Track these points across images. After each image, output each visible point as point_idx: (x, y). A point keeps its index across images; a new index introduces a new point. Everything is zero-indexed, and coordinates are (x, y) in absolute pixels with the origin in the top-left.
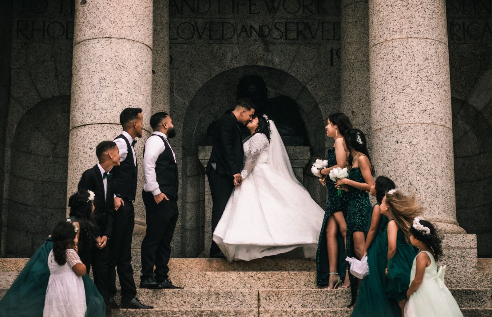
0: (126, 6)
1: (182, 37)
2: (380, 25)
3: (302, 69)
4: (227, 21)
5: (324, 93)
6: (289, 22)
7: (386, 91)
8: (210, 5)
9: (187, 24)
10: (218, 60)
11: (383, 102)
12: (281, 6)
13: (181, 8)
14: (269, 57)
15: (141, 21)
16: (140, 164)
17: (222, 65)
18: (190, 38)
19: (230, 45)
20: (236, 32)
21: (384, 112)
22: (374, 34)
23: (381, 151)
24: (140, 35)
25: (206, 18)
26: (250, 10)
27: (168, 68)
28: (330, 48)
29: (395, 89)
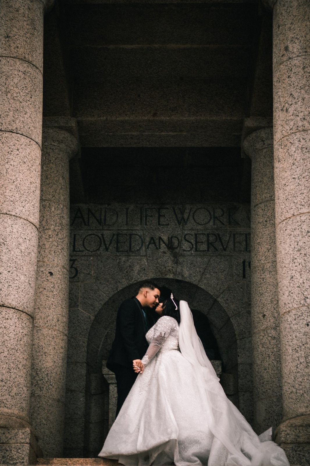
0: (10, 179)
1: (88, 249)
2: (287, 199)
3: (212, 281)
4: (136, 233)
5: (237, 306)
6: (199, 234)
7: (294, 270)
8: (117, 217)
9: (93, 236)
10: (125, 272)
11: (291, 281)
12: (191, 218)
13: (87, 219)
14: (179, 270)
15: (26, 196)
16: (20, 350)
17: (130, 277)
18: (96, 251)
19: (138, 257)
20: (144, 244)
21: (292, 293)
22: (280, 210)
23: (289, 336)
24: (24, 210)
25: (113, 230)
26: (159, 221)
27: (67, 270)
28: (242, 260)
29: (304, 267)
